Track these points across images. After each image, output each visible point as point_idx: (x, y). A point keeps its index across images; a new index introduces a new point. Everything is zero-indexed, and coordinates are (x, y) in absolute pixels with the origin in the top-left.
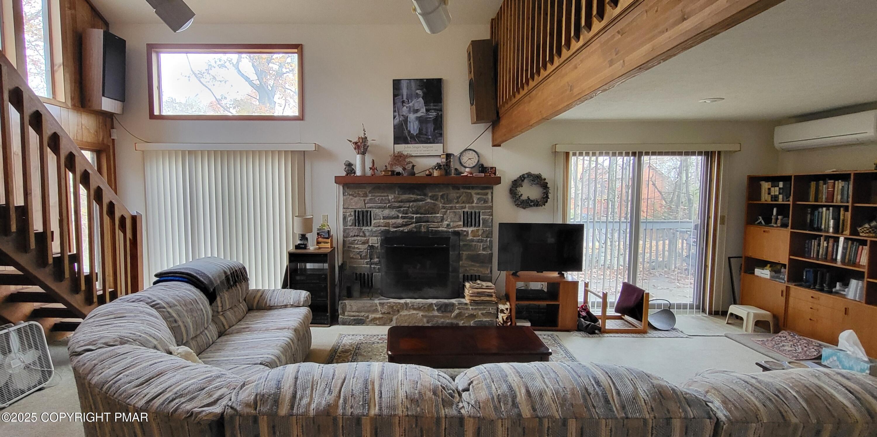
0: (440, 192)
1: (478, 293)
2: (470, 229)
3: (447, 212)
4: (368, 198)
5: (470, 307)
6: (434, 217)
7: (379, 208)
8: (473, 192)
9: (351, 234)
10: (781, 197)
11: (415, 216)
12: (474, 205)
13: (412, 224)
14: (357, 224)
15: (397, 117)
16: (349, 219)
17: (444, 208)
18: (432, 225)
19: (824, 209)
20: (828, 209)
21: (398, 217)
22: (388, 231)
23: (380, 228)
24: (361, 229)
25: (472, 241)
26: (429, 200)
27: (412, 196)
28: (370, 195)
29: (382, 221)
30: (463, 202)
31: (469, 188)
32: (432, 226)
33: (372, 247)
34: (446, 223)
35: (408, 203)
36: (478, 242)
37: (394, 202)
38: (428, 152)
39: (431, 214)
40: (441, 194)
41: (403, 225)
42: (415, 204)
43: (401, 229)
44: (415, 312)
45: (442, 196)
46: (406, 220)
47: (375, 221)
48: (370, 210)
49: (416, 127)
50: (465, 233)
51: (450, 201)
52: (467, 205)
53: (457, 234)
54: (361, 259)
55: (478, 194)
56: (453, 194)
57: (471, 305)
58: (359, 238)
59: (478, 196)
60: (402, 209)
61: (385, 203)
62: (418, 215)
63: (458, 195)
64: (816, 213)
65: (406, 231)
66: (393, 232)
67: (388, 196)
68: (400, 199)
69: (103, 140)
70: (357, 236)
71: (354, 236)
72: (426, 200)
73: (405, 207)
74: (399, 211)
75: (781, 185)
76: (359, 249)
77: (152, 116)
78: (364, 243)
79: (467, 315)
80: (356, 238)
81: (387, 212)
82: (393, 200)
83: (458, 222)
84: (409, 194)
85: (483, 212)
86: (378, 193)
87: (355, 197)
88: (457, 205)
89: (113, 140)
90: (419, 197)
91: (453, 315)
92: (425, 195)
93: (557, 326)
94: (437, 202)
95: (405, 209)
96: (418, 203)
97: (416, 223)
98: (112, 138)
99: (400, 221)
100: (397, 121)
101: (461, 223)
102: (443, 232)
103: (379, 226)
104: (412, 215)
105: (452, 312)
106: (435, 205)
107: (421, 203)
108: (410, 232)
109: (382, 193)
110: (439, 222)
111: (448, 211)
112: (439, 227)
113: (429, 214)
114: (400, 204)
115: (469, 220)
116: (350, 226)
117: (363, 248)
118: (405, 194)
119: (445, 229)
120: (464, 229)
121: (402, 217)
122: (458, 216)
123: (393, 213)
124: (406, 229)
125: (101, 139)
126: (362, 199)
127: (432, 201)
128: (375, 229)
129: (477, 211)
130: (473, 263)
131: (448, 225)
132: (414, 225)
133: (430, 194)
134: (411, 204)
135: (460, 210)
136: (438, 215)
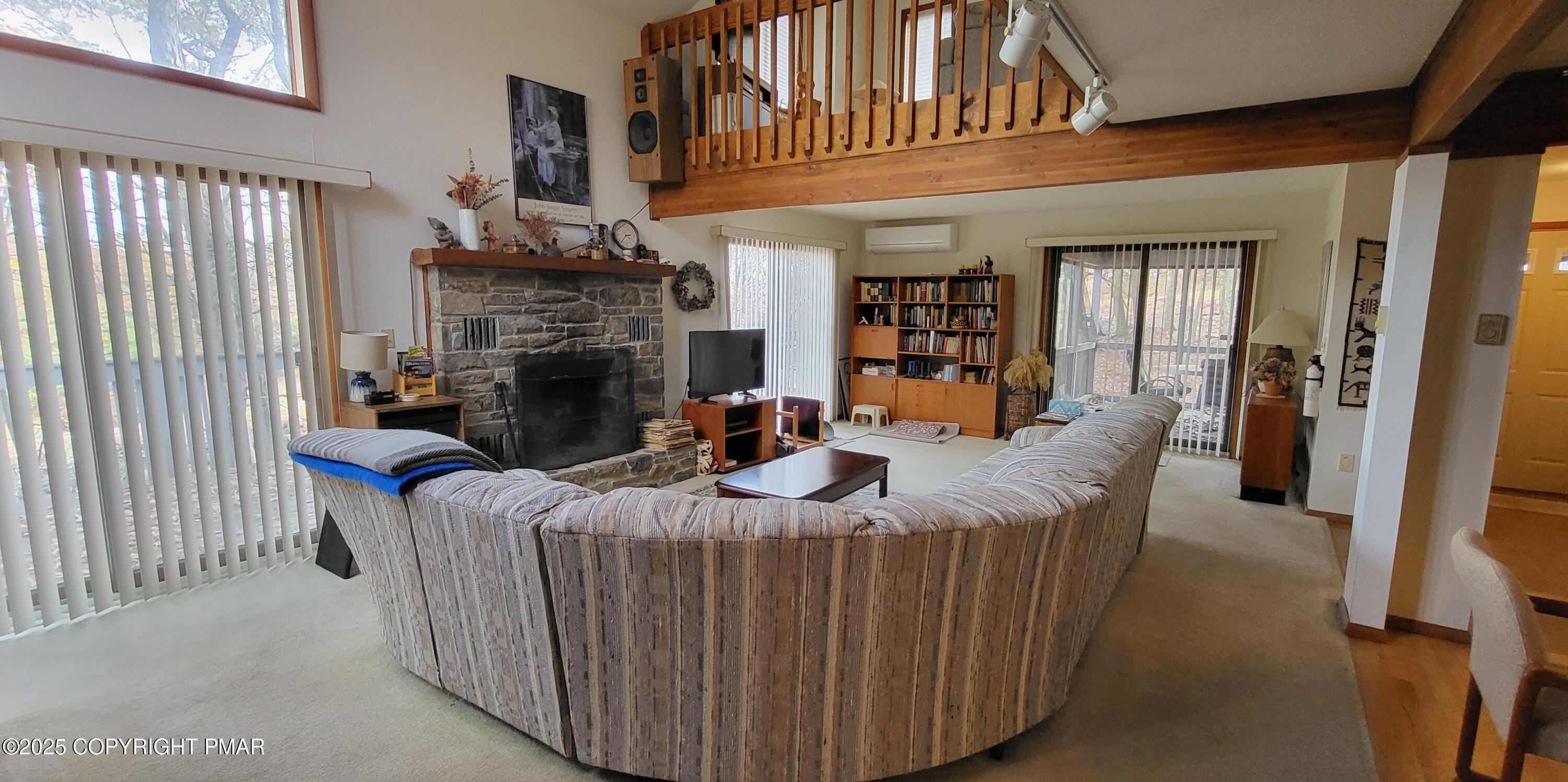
0: (600, 286)
1: (677, 434)
2: (638, 344)
3: (608, 317)
4: (489, 295)
5: (669, 457)
6: (594, 326)
7: (511, 312)
8: (640, 287)
9: (461, 365)
10: (880, 297)
11: (566, 326)
12: (641, 306)
13: (562, 339)
14: (470, 345)
15: (520, 147)
16: (454, 335)
17: (605, 312)
18: (590, 340)
19: (919, 307)
20: (921, 308)
21: (540, 330)
22: (525, 355)
23: (512, 350)
24: (479, 354)
25: (642, 361)
26: (584, 300)
27: (559, 292)
28: (493, 289)
29: (517, 337)
30: (630, 303)
31: (634, 281)
32: (589, 342)
33: (501, 387)
34: (608, 335)
35: (555, 304)
36: (649, 362)
37: (534, 302)
39: (589, 322)
40: (600, 289)
41: (550, 343)
42: (566, 305)
43: (547, 349)
45: (602, 292)
46: (554, 334)
47: (504, 337)
48: (492, 316)
49: (551, 172)
50: (633, 350)
51: (612, 301)
52: (634, 308)
53: (625, 352)
54: (481, 411)
55: (646, 290)
56: (617, 290)
57: (669, 453)
58: (475, 371)
59: (647, 294)
60: (547, 314)
61: (520, 304)
62: (571, 325)
63: (623, 291)
64: (912, 311)
65: (556, 352)
66: (535, 355)
67: (523, 291)
68: (543, 298)
70: (473, 367)
71: (468, 368)
72: (580, 299)
73: (550, 311)
74: (542, 319)
75: (880, 285)
76: (478, 392)
78: (487, 380)
79: (666, 469)
80: (470, 372)
81: (522, 321)
82: (532, 299)
83: (623, 333)
84: (556, 288)
85: (651, 318)
86: (507, 285)
87: (464, 292)
88: (622, 307)
90: (570, 294)
91: (651, 472)
92: (579, 290)
93: (759, 457)
94: (594, 303)
95: (551, 314)
96: (569, 304)
97: (569, 337)
99: (545, 336)
100: (519, 155)
101: (627, 335)
102: (604, 350)
103: (511, 346)
104: (562, 325)
105: (648, 469)
106: (594, 307)
107: (574, 303)
108: (561, 354)
109: (513, 285)
110: (600, 335)
111: (611, 317)
112: (599, 343)
113: (585, 322)
114: (543, 305)
115: (637, 330)
116: (458, 349)
117: (485, 390)
118: (550, 288)
119: (608, 346)
120: (631, 344)
121: (547, 328)
122: (623, 325)
123: (533, 321)
124: (555, 349)
126: (480, 295)
127: (589, 302)
128: (504, 352)
129: (645, 316)
130: (644, 395)
131: (612, 339)
132: (566, 342)
133: (586, 290)
134: (559, 305)
135: (625, 316)
136: (597, 324)
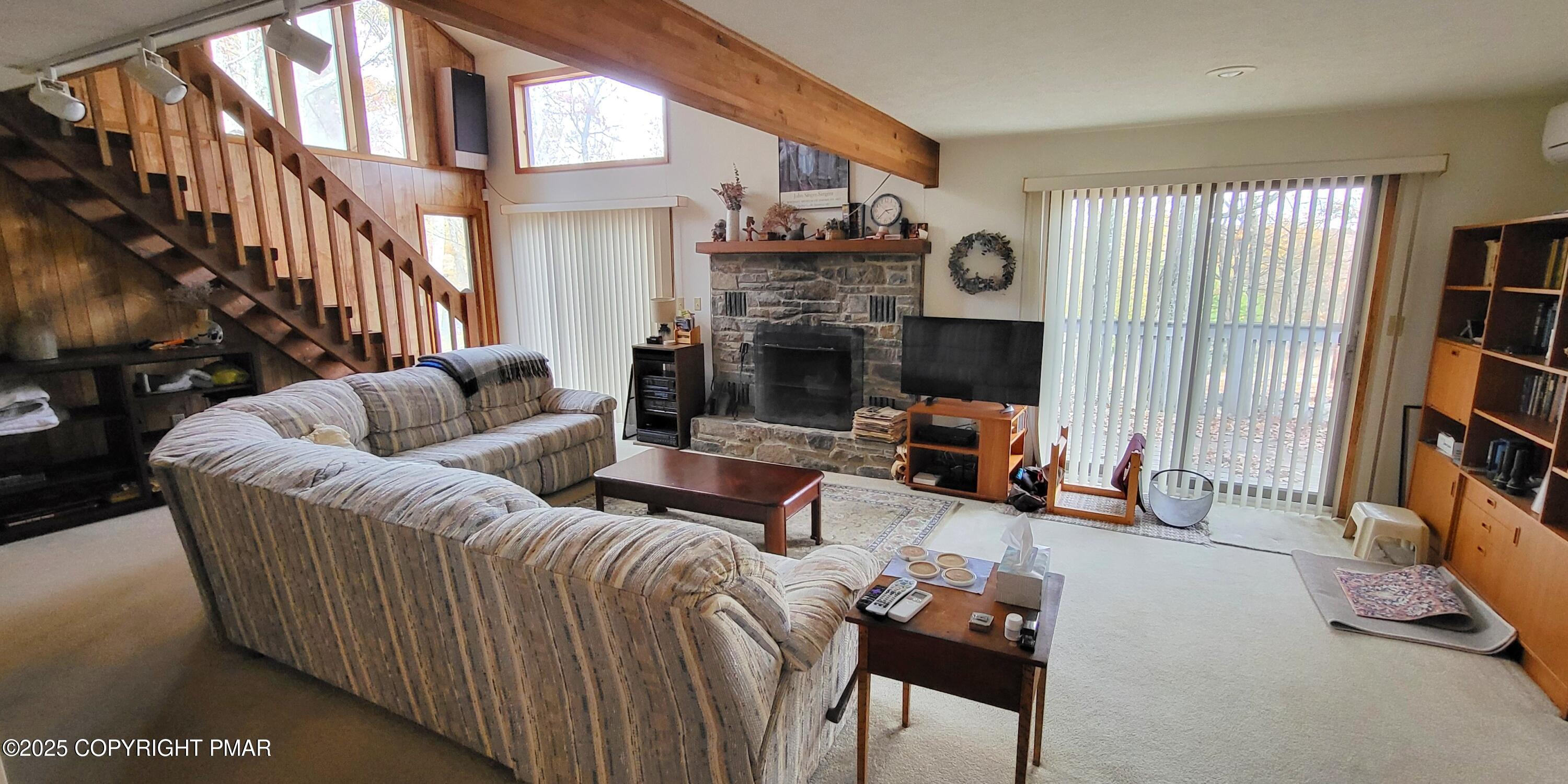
0: (836, 265)
1: (867, 425)
2: (880, 325)
3: (846, 296)
4: (741, 275)
5: (856, 446)
6: (828, 304)
7: (755, 289)
8: (885, 264)
9: (722, 327)
11: (802, 302)
12: (886, 286)
13: (797, 314)
14: (728, 312)
15: (784, 149)
16: (720, 303)
17: (841, 290)
18: (824, 316)
21: (778, 304)
22: (766, 324)
23: (755, 319)
24: (734, 320)
25: (882, 344)
26: (821, 279)
27: (798, 271)
28: (744, 270)
29: (759, 308)
30: (869, 282)
31: (877, 258)
32: (824, 318)
33: (745, 347)
34: (844, 314)
35: (793, 282)
36: (891, 346)
37: (774, 280)
38: (826, 202)
39: (823, 299)
40: (838, 268)
41: (785, 316)
42: (801, 283)
43: (784, 321)
44: (781, 443)
45: (839, 272)
46: (789, 308)
47: (751, 308)
48: (745, 291)
49: (810, 163)
50: (872, 331)
51: (848, 280)
52: (876, 287)
53: (860, 331)
54: (733, 362)
55: (891, 268)
56: (854, 269)
57: (856, 443)
58: (730, 332)
59: (893, 272)
60: (784, 291)
61: (762, 282)
62: (806, 301)
63: (861, 270)
64: (1550, 313)
65: (789, 324)
66: (774, 325)
67: (766, 271)
68: (781, 276)
69: (472, 203)
70: (729, 329)
71: (725, 329)
72: (817, 277)
73: (788, 288)
74: (781, 294)
76: (731, 348)
77: (518, 170)
78: (736, 340)
79: (850, 457)
80: (727, 332)
81: (765, 296)
82: (772, 278)
83: (861, 313)
84: (794, 268)
85: (899, 298)
86: (754, 267)
87: (726, 273)
88: (861, 287)
89: (486, 202)
90: (807, 273)
91: (832, 453)
92: (815, 270)
93: (975, 491)
94: (832, 281)
95: (788, 291)
96: (806, 282)
97: (804, 312)
98: (484, 200)
99: (781, 309)
100: (784, 155)
101: (867, 315)
102: (839, 327)
103: (755, 316)
104: (799, 301)
105: (829, 449)
106: (829, 285)
107: (810, 282)
108: (795, 326)
109: (759, 267)
110: (835, 313)
111: (849, 295)
112: (835, 321)
113: (820, 299)
114: (783, 283)
115: (879, 310)
116: (721, 314)
117: (737, 345)
118: (789, 268)
119: (844, 324)
120: (871, 325)
121: (784, 303)
122: (861, 304)
123: (772, 296)
124: (789, 322)
125: (469, 201)
126: (734, 275)
127: (826, 280)
128: (750, 320)
129: (891, 296)
130: (883, 380)
131: (847, 318)
132: (800, 316)
133: (822, 269)
134: (798, 283)
135: (865, 295)
136: (833, 301)
